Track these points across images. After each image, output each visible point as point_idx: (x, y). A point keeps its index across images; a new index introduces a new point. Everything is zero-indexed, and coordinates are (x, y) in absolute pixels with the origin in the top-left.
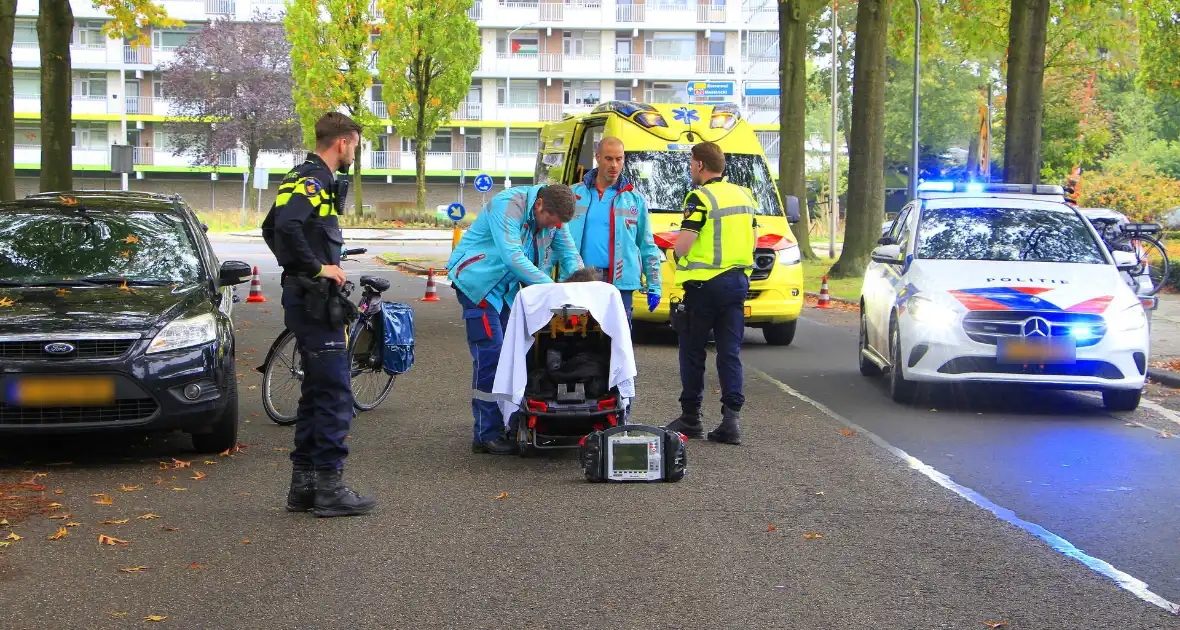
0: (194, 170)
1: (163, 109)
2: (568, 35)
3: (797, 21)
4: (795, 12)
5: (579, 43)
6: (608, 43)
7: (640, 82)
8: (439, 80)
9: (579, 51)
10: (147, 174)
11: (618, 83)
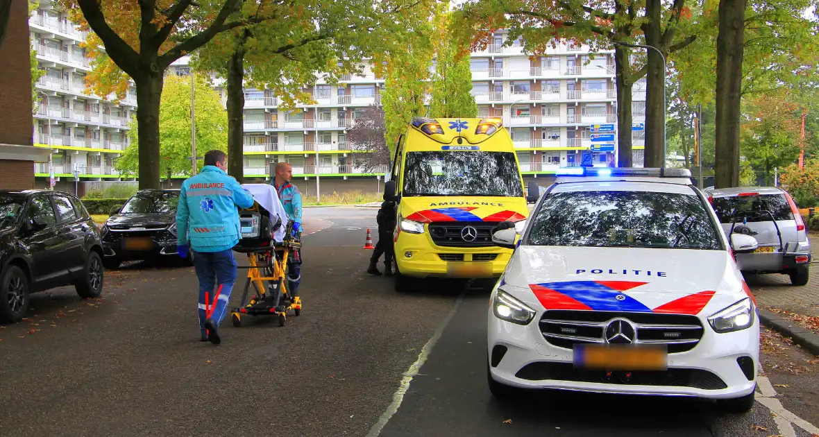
0: (364, 175)
1: (353, 148)
2: (544, 106)
5: (549, 110)
6: (563, 110)
7: (579, 127)
9: (549, 113)
10: (349, 177)
11: (569, 128)
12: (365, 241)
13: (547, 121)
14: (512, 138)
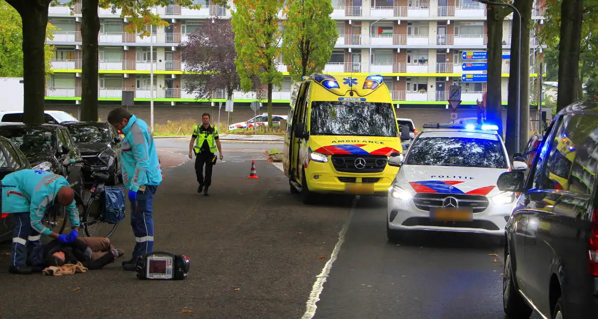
1: (183, 68)
2: (410, 24)
3: (497, 21)
4: (496, 15)
5: (416, 28)
6: (433, 30)
7: (451, 50)
8: (314, 53)
9: (416, 33)
10: (177, 103)
11: (438, 51)
12: (250, 172)
13: (413, 41)
14: (372, 61)
